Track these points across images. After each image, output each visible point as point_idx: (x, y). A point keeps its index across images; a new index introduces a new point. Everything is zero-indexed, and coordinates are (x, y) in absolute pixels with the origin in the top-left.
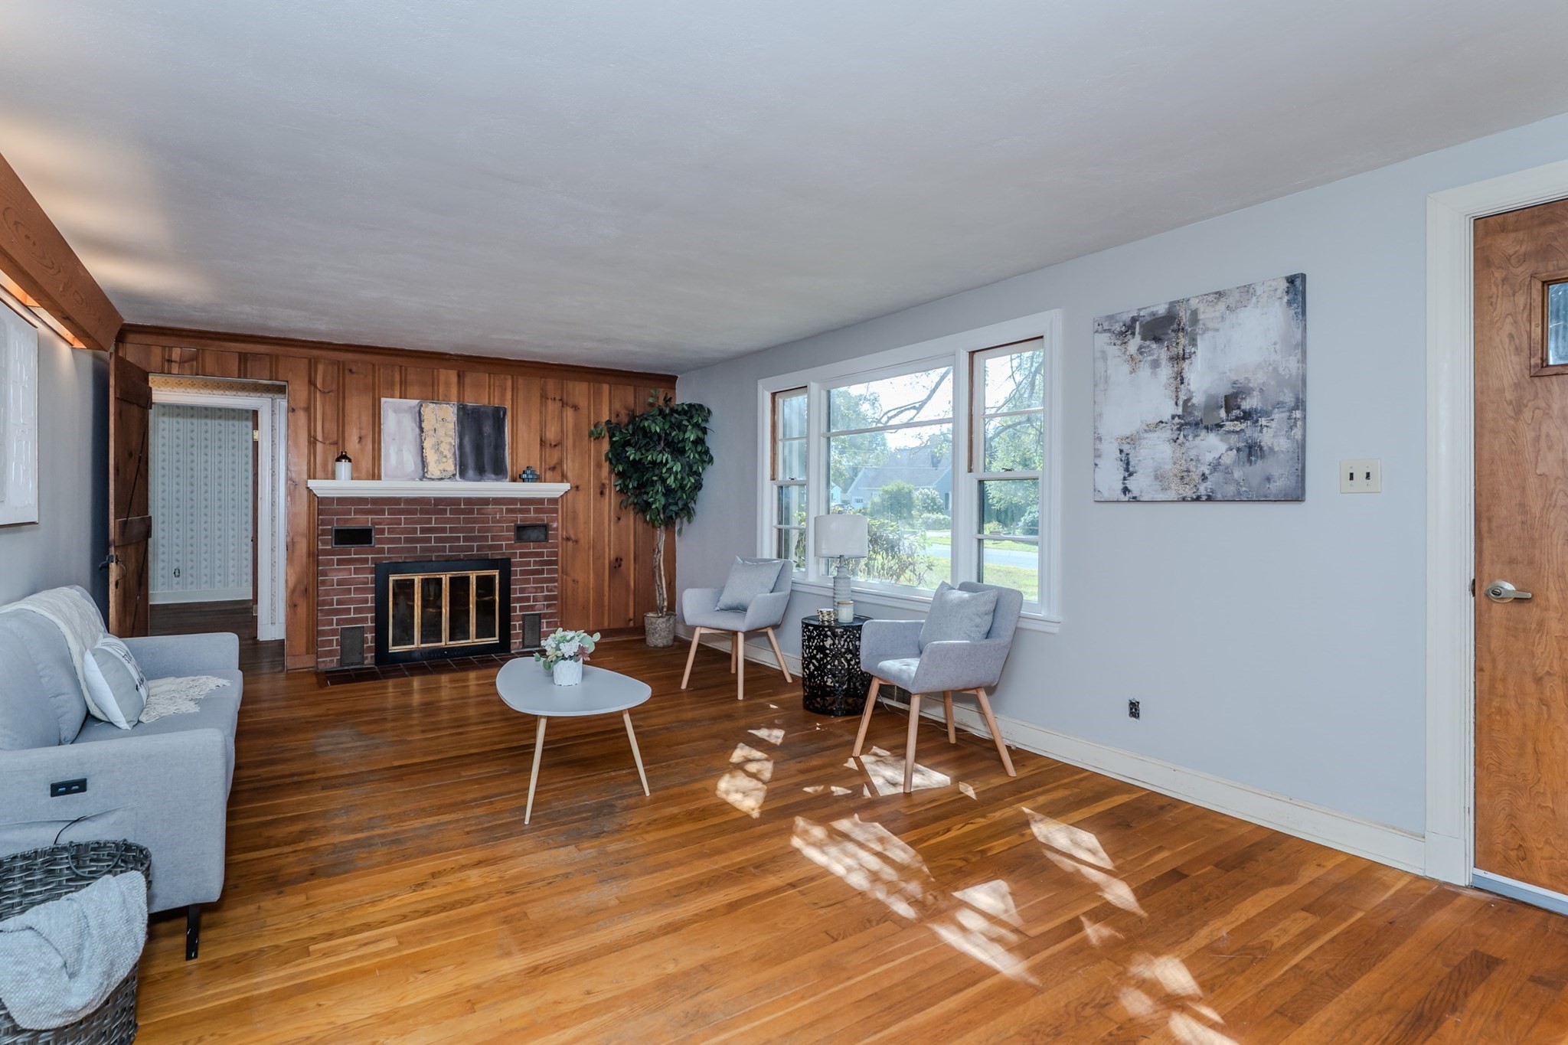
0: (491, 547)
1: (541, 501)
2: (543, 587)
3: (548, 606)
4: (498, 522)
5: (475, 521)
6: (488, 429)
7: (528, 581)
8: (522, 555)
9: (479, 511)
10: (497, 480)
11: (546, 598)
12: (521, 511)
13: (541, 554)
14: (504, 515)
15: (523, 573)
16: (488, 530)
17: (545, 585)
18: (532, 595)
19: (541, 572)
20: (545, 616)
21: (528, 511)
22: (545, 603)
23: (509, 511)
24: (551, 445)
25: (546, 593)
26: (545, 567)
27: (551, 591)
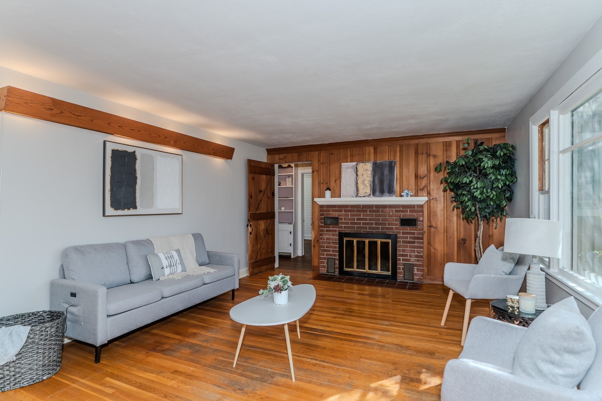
0: (388, 228)
1: (413, 206)
2: (415, 250)
3: (418, 261)
4: (391, 216)
5: (380, 216)
6: (386, 172)
7: (407, 247)
8: (403, 233)
9: (382, 211)
10: (390, 196)
11: (416, 256)
12: (402, 211)
13: (414, 234)
14: (394, 213)
15: (404, 242)
16: (386, 220)
17: (416, 250)
18: (409, 254)
19: (414, 243)
20: (416, 265)
21: (407, 211)
22: (416, 259)
23: (396, 211)
24: (420, 177)
25: (416, 254)
26: (416, 240)
27: (419, 253)
